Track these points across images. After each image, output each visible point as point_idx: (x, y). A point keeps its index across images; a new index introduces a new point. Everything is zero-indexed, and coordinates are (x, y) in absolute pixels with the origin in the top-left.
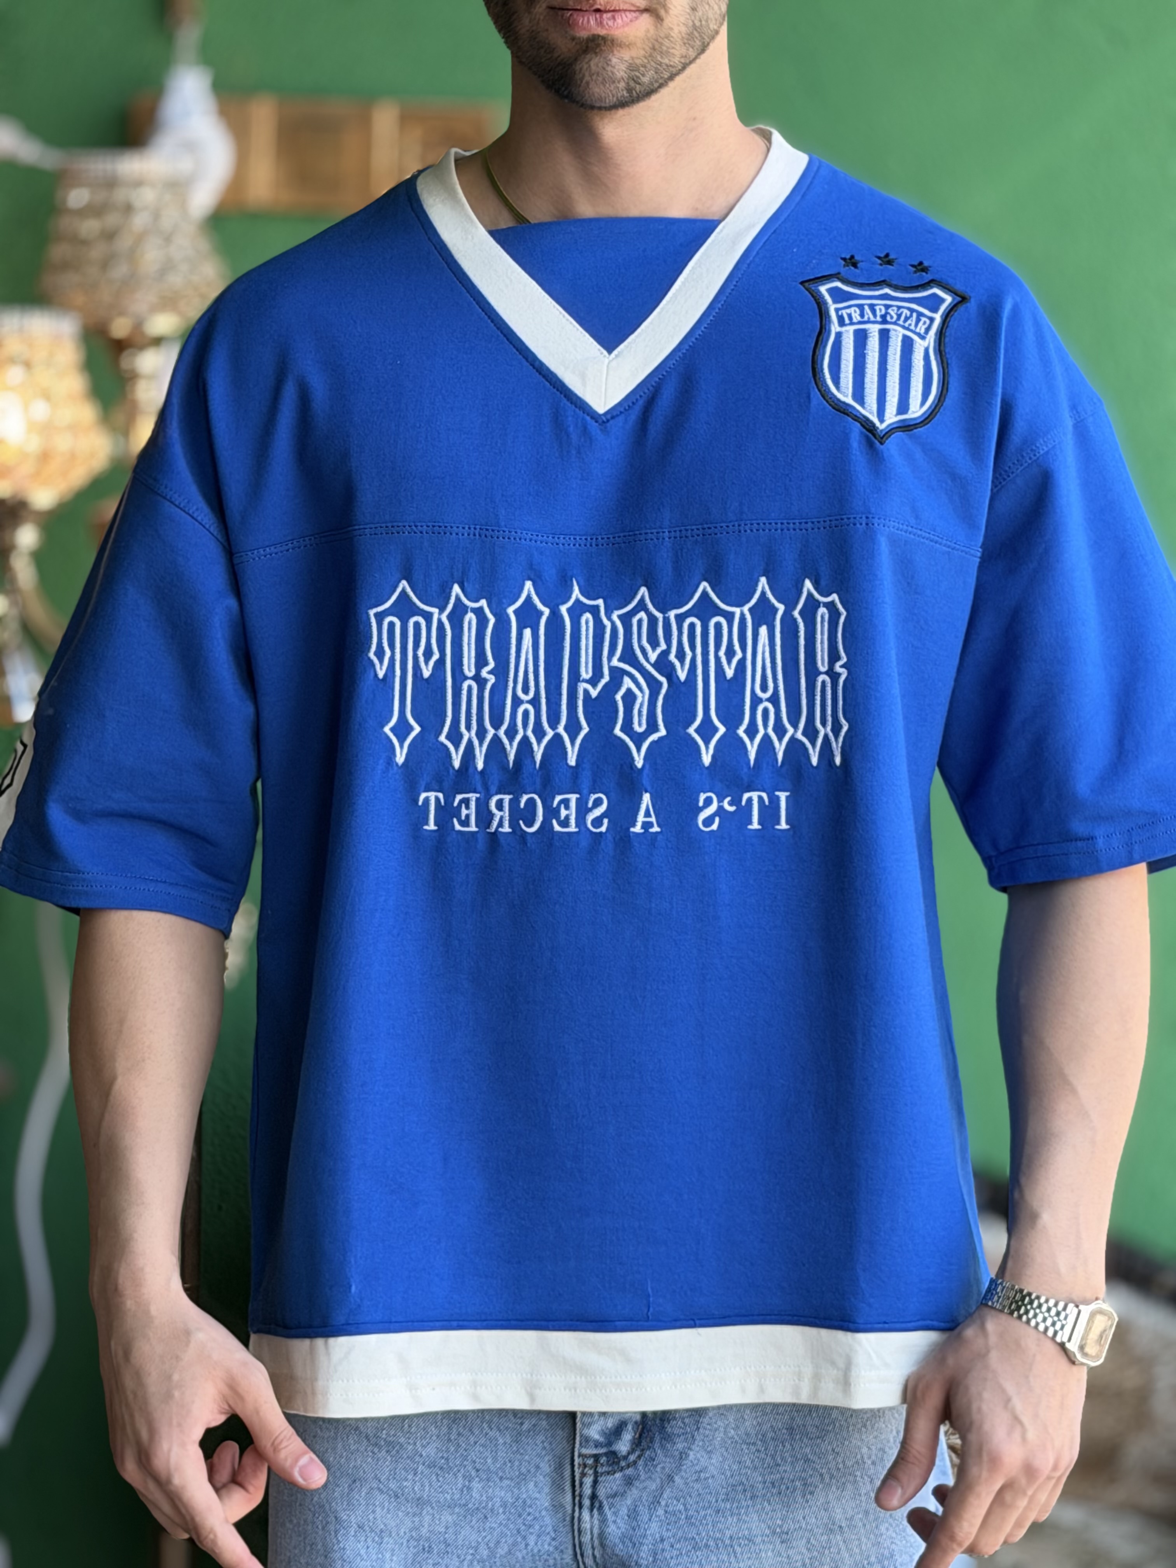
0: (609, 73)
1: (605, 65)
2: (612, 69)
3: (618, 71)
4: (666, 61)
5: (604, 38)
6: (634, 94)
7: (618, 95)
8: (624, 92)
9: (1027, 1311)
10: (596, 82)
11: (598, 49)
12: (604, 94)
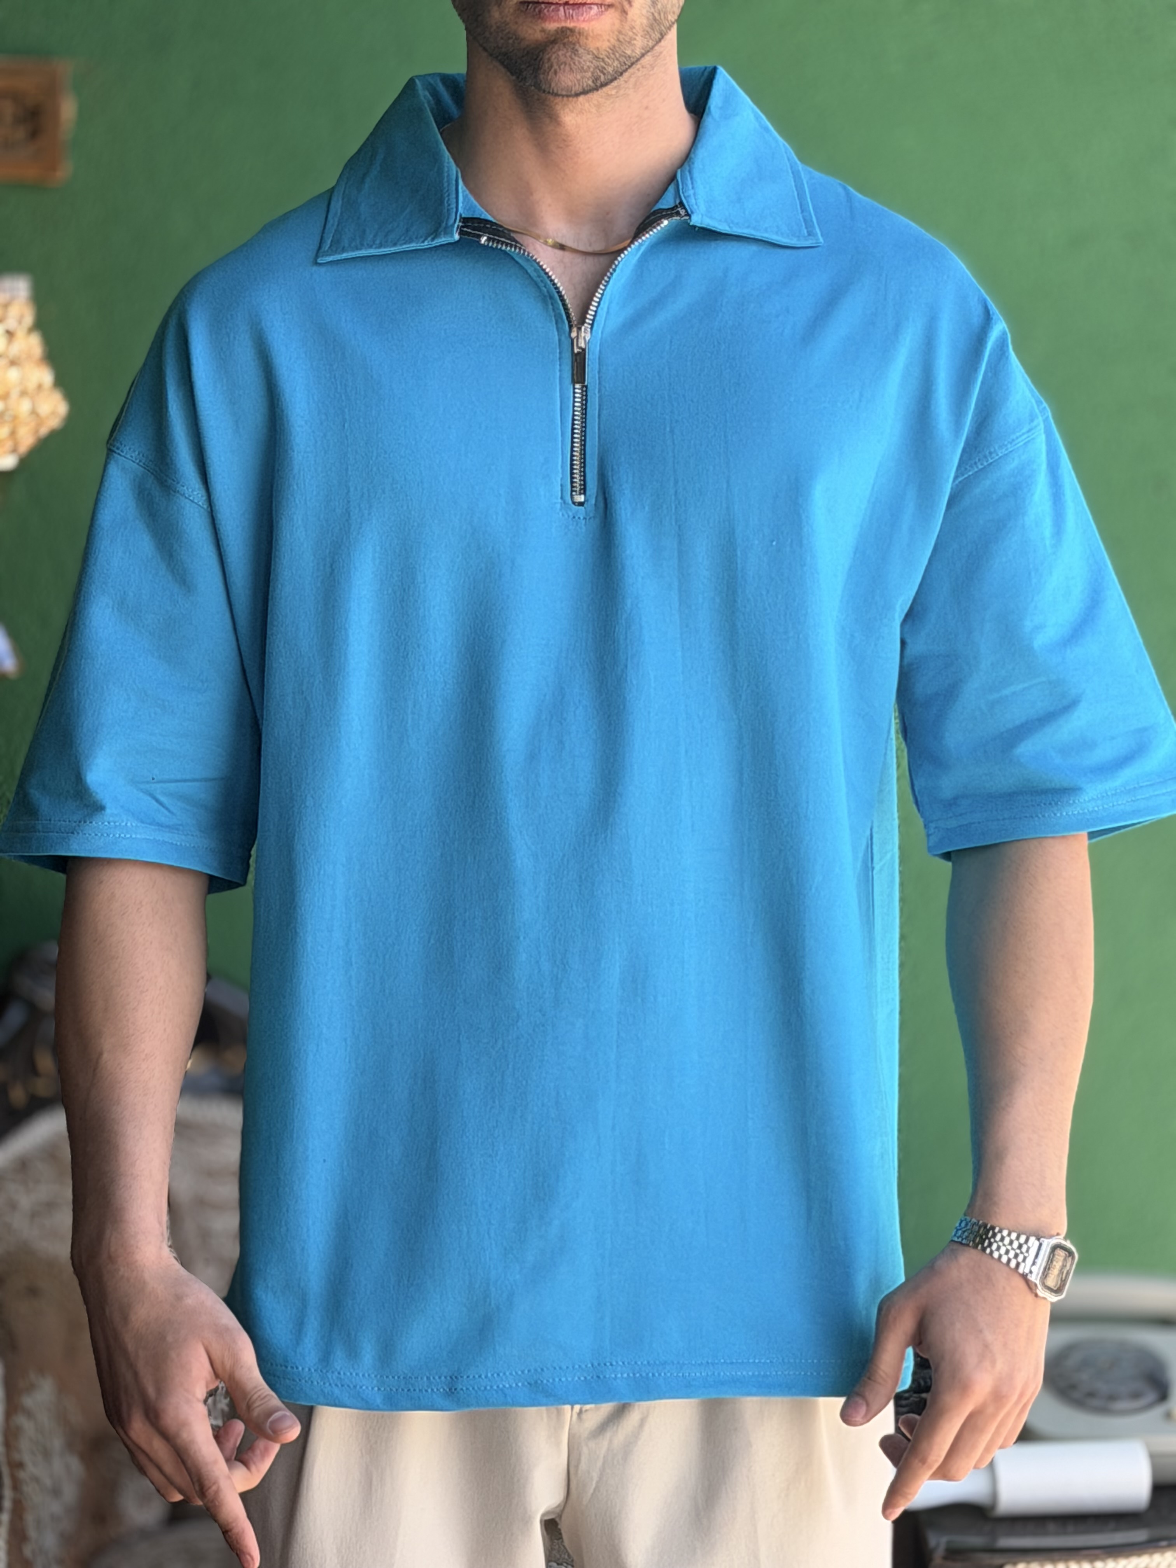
0: (577, 63)
1: (573, 56)
3: (584, 61)
4: (629, 52)
5: (572, 30)
6: (598, 83)
7: (585, 85)
8: (590, 82)
9: (990, 1245)
10: (564, 71)
11: (566, 40)
12: (570, 84)
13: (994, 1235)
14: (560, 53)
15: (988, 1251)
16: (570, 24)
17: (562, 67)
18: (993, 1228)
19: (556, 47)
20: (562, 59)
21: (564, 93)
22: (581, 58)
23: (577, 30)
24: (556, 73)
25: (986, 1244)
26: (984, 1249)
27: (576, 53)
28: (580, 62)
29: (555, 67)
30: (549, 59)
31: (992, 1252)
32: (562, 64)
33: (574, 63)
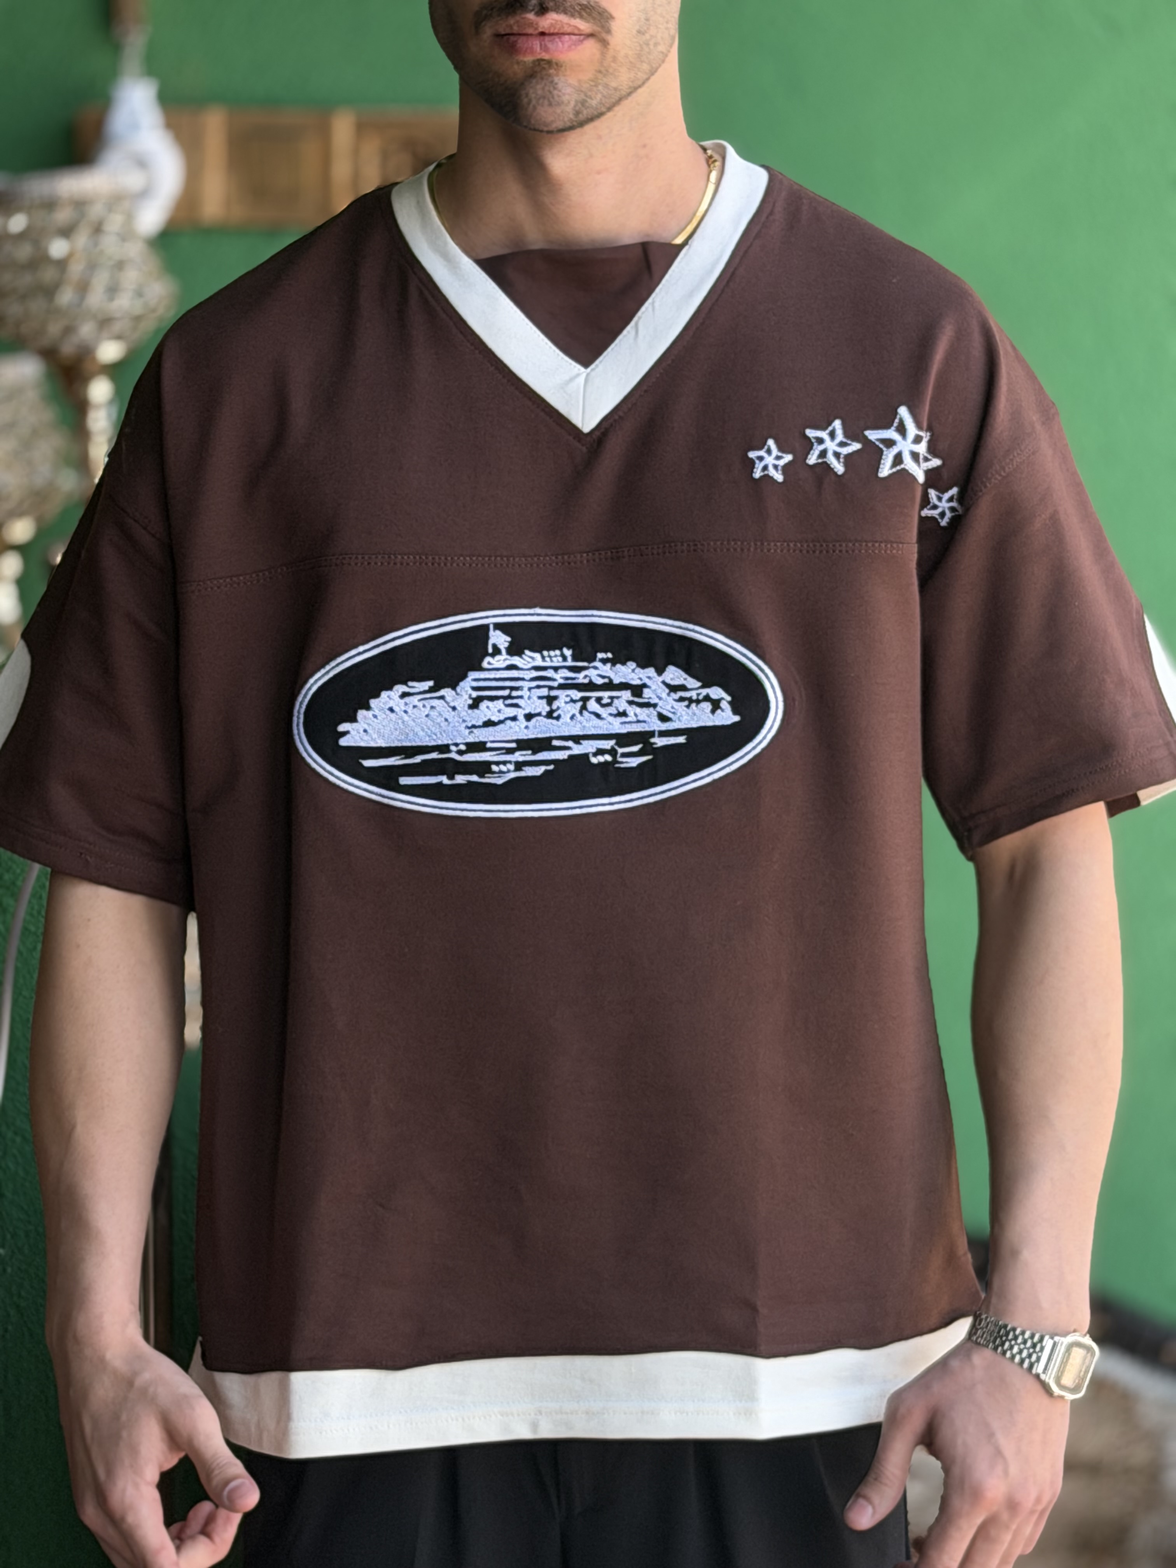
0: (556, 97)
1: (552, 89)
2: (560, 93)
3: (564, 94)
4: (614, 84)
5: (549, 62)
6: (581, 117)
7: (566, 119)
8: (571, 116)
9: (1011, 1348)
10: (542, 106)
11: (544, 73)
12: (551, 118)
13: (1016, 1338)
14: (539, 87)
15: (1008, 1354)
16: (546, 57)
17: (541, 101)
18: (1014, 1329)
19: (534, 81)
20: (540, 92)
21: (545, 129)
22: (560, 91)
23: (554, 61)
24: (535, 108)
25: (1007, 1345)
26: (1004, 1353)
27: (556, 86)
28: (559, 96)
29: (534, 102)
30: (527, 95)
31: (1013, 1357)
32: (539, 99)
33: (553, 97)
